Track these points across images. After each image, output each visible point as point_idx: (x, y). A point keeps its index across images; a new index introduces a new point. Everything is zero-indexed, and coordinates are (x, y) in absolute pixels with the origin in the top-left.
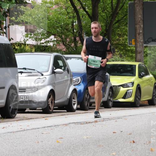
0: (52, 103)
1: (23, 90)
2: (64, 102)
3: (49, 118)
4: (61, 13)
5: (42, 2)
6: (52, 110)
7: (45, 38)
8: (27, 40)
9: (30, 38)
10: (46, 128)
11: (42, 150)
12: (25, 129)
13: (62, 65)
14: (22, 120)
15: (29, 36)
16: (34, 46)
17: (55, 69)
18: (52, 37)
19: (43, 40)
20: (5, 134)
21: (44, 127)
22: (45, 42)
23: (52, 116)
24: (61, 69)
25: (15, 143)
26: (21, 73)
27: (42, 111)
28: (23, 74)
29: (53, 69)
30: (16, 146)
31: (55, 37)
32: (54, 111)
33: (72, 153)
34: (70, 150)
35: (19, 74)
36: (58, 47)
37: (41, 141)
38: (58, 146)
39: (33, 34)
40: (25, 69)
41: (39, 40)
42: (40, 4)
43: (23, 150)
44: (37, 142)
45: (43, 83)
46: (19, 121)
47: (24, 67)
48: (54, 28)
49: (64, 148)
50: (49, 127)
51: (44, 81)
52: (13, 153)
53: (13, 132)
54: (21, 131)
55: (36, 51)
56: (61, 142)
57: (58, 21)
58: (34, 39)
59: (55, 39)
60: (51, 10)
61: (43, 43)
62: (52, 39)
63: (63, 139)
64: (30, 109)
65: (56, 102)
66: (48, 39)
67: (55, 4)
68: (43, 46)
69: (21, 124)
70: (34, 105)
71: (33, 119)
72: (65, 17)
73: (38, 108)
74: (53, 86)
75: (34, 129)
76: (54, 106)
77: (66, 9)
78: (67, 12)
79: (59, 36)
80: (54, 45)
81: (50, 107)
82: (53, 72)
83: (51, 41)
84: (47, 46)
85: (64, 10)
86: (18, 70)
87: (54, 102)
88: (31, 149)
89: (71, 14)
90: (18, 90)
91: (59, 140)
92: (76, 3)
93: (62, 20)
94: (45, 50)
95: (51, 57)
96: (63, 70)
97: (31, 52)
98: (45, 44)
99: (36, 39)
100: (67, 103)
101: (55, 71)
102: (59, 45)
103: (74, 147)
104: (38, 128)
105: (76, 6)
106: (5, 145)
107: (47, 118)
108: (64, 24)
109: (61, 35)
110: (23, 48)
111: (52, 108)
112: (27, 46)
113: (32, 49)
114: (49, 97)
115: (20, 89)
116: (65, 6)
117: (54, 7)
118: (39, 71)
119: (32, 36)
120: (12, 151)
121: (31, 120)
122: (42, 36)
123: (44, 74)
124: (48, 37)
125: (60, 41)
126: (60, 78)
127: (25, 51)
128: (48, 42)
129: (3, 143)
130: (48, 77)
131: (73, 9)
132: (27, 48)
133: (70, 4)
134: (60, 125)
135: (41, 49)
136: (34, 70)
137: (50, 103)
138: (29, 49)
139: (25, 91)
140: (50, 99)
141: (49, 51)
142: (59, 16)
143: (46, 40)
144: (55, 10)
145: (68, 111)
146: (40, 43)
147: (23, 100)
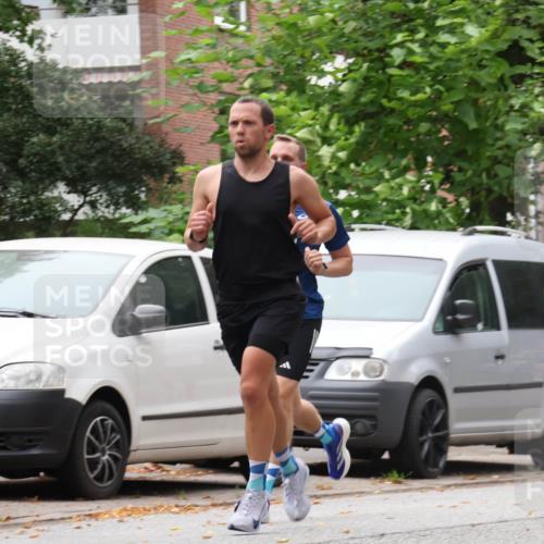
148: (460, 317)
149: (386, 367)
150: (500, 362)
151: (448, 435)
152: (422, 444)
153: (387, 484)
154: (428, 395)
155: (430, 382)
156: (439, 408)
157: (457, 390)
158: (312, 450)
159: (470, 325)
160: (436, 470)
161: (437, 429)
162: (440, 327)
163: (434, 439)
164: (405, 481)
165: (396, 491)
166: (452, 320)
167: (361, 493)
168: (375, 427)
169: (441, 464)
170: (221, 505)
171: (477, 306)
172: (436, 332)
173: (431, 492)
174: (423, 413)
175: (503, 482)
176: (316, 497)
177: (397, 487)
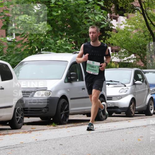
0: (133, 108)
1: (110, 98)
2: (143, 108)
3: (131, 120)
4: (140, 36)
5: (124, 28)
6: (133, 114)
7: (127, 57)
8: (113, 58)
9: (115, 56)
10: (129, 129)
11: (127, 146)
12: (113, 130)
13: (141, 78)
14: (110, 122)
15: (114, 55)
16: (118, 63)
17: (135, 82)
18: (133, 55)
19: (126, 58)
20: (96, 133)
21: (128, 128)
22: (127, 60)
23: (134, 119)
24: (140, 81)
25: (105, 140)
26: (109, 84)
27: (125, 115)
28: (109, 85)
29: (134, 82)
30: (106, 143)
31: (135, 56)
32: (135, 115)
33: (151, 149)
34: (149, 147)
35: (107, 86)
36: (137, 64)
37: (125, 139)
38: (139, 143)
39: (117, 53)
40: (111, 81)
41: (122, 58)
42: (123, 30)
43: (111, 147)
44: (122, 140)
45: (126, 92)
46: (107, 123)
47: (111, 80)
48: (134, 48)
49: (144, 145)
50: (132, 128)
51: (126, 91)
52: (103, 149)
53: (103, 132)
54: (109, 131)
55: (120, 67)
56: (141, 140)
57: (138, 43)
58: (118, 57)
59: (135, 57)
60: (132, 34)
61: (125, 61)
62: (132, 57)
63: (143, 138)
64: (116, 114)
65: (136, 108)
66: (129, 57)
67: (135, 29)
68: (126, 63)
69: (109, 125)
70: (119, 110)
71: (119, 121)
72: (143, 39)
73: (122, 113)
74: (134, 95)
75: (119, 129)
76: (135, 111)
77: (144, 33)
78: (145, 35)
79: (138, 54)
80: (134, 62)
81: (131, 112)
82: (134, 84)
83: (132, 59)
84: (128, 63)
85: (142, 33)
86: (106, 82)
87: (135, 108)
88: (118, 145)
89: (148, 37)
90: (106, 98)
91: (140, 138)
92: (152, 28)
93: (141, 42)
94: (127, 66)
95: (132, 72)
96: (142, 82)
97: (116, 67)
98: (127, 61)
99: (120, 57)
100: (145, 109)
101: (136, 82)
102: (138, 62)
103: (152, 144)
104: (123, 129)
105: (152, 30)
106: (97, 141)
107: (130, 121)
108: (142, 45)
109: (140, 54)
110: (110, 65)
111: (133, 112)
112: (112, 63)
113: (116, 65)
114: (131, 103)
115: (107, 98)
116: (143, 30)
117: (134, 31)
118: (123, 83)
119: (117, 55)
120: (103, 147)
121: (117, 122)
122: (124, 54)
123: (127, 85)
124: (130, 55)
125: (139, 58)
126: (140, 88)
127: (111, 67)
128: (130, 59)
129: (96, 140)
130: (129, 88)
131: (149, 32)
132: (113, 64)
133: (147, 29)
134: (140, 126)
135: (124, 65)
136: (119, 82)
137: (132, 109)
138: (115, 65)
139: (112, 99)
140: (131, 105)
141: (130, 66)
142: (139, 39)
143: (128, 58)
144: (135, 34)
145: (147, 115)
146: (123, 61)
147: (110, 106)
148: (72, 78)
149: (51, 93)
150: (84, 90)
151: (69, 112)
152: (62, 115)
153: (52, 127)
154: (63, 100)
155: (64, 97)
156: (66, 104)
157: (71, 99)
158: (30, 118)
159: (75, 80)
160: (66, 122)
161: (66, 110)
162: (66, 81)
163: (65, 113)
164: (56, 126)
165: (54, 129)
166: (70, 79)
167: (44, 130)
168: (48, 110)
169: (67, 120)
170: (3, 135)
171: (77, 74)
172: (65, 82)
173: (64, 128)
174: (62, 106)
175: (84, 125)
176: (31, 131)
177: (54, 127)
